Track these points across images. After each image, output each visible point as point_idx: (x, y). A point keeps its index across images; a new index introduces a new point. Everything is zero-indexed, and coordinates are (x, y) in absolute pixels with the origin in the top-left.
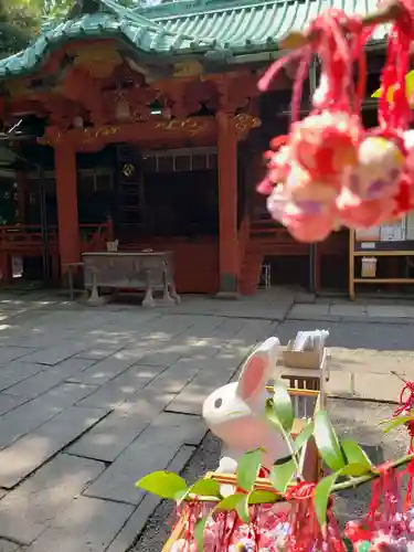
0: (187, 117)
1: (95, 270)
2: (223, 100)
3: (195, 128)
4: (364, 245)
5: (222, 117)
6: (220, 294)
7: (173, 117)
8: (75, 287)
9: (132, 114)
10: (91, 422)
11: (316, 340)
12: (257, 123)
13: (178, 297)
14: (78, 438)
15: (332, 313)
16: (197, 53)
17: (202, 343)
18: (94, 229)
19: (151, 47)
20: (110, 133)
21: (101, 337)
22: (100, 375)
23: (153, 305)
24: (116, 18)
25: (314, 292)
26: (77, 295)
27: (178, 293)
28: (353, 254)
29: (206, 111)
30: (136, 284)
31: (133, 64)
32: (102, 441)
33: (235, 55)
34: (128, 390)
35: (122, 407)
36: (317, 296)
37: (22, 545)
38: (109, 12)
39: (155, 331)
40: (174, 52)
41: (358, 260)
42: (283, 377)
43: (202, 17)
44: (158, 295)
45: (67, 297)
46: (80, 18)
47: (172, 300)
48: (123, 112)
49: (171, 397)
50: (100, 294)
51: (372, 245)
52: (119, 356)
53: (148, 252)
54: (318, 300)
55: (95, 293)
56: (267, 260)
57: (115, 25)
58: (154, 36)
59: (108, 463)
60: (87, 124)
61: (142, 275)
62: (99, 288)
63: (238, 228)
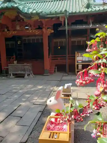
0: (35, 29)
1: (11, 69)
2: (44, 26)
3: (37, 32)
4: (79, 62)
5: (44, 30)
6: (45, 74)
7: (31, 30)
8: (6, 73)
9: (20, 28)
10: (15, 108)
11: (69, 86)
12: (53, 31)
13: (34, 75)
14: (13, 112)
15: (72, 78)
16: (37, 14)
17: (41, 87)
18: (11, 58)
19: (26, 12)
20: (15, 33)
21: (15, 86)
22: (16, 96)
23: (27, 78)
24: (16, 3)
25: (67, 73)
26: (6, 76)
27: (34, 74)
28: (76, 64)
29: (40, 28)
30: (22, 72)
31: (21, 16)
32: (19, 112)
33: (47, 15)
34: (23, 99)
35: (23, 104)
36: (68, 74)
37: (3, 137)
38: (14, 2)
39: (29, 84)
40: (32, 13)
41: (78, 65)
42: (62, 94)
43: (37, 2)
44: (28, 75)
45: (4, 76)
46: (6, 3)
47: (32, 76)
48: (18, 28)
49: (35, 101)
50: (13, 75)
51: (81, 62)
52: (20, 91)
53: (25, 64)
54: (68, 75)
55: (12, 75)
56: (56, 66)
57: (16, 5)
58: (26, 9)
59: (21, 117)
60: (8, 30)
61: (24, 70)
62: (13, 74)
63: (49, 57)
